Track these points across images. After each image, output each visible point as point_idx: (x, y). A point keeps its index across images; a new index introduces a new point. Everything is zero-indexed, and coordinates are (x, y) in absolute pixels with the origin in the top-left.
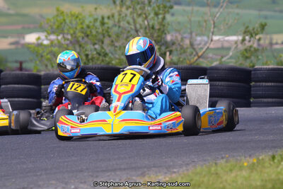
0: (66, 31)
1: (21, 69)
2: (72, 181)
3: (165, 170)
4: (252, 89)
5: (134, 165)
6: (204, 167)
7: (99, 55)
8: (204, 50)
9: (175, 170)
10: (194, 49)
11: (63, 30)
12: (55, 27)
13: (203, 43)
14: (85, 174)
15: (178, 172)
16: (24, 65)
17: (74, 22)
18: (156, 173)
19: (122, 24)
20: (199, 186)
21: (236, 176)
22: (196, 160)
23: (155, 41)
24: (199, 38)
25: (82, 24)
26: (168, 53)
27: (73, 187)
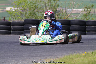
1: (4, 20)
2: (21, 60)
3: (54, 57)
4: (87, 28)
5: (43, 55)
6: (68, 56)
8: (70, 14)
9: (57, 57)
10: (67, 13)
11: (20, 6)
12: (17, 5)
13: (70, 11)
14: (25, 58)
16: (5, 19)
17: (24, 3)
18: (51, 58)
19: (41, 4)
21: (79, 59)
22: (65, 53)
24: (68, 10)
26: (57, 15)
27: (20, 62)
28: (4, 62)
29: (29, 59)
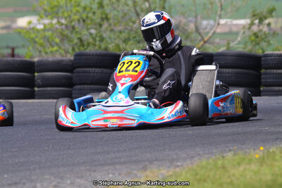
0: (60, 15)
1: (13, 55)
2: (68, 176)
3: (168, 164)
4: (262, 76)
5: (134, 159)
6: (211, 161)
8: (210, 35)
9: (179, 164)
10: (200, 34)
11: (57, 14)
13: (209, 27)
14: (83, 168)
15: (182, 166)
16: (16, 52)
18: (158, 166)
20: (205, 181)
21: (245, 170)
22: (201, 153)
24: (205, 22)
25: (77, 6)
27: (69, 182)
28: (18, 181)
29: (94, 171)
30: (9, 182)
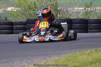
0: (22, 7)
1: (6, 20)
2: (25, 60)
3: (58, 55)
4: (89, 26)
5: (46, 54)
6: (72, 54)
7: (34, 14)
8: (71, 13)
9: (61, 55)
10: (68, 12)
11: (21, 6)
12: (18, 5)
13: (71, 10)
14: (29, 57)
17: (25, 3)
18: (54, 56)
19: (42, 4)
20: (70, 61)
21: (83, 57)
22: (68, 52)
23: (54, 10)
24: (69, 9)
25: (27, 4)
26: (58, 14)
27: (25, 61)
28: (8, 61)
29: (33, 58)
30: (5, 62)
